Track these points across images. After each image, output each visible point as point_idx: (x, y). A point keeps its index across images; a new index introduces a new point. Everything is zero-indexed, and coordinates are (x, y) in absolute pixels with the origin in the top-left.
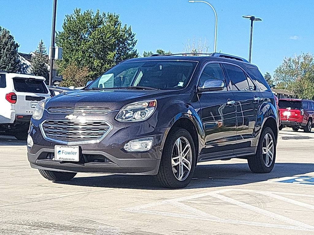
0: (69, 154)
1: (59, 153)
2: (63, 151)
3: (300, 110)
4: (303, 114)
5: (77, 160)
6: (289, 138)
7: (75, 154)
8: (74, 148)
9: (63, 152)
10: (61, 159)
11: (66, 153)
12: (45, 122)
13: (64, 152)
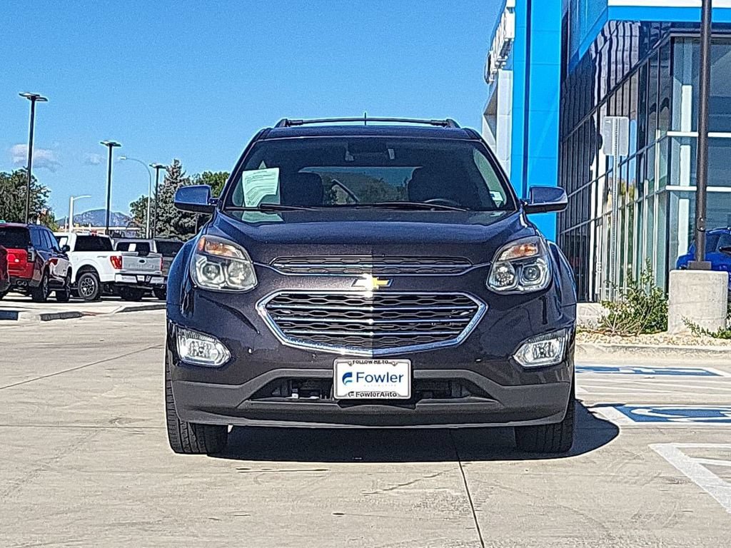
0: (380, 380)
1: (347, 379)
2: (358, 373)
3: (27, 250)
4: (33, 260)
5: (407, 394)
6: (52, 317)
7: (398, 380)
8: (394, 365)
9: (360, 375)
10: (355, 394)
11: (369, 379)
12: (274, 299)
13: (364, 375)
